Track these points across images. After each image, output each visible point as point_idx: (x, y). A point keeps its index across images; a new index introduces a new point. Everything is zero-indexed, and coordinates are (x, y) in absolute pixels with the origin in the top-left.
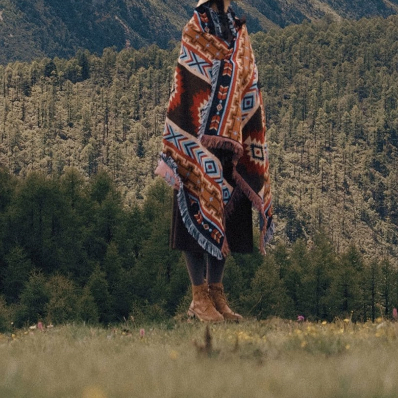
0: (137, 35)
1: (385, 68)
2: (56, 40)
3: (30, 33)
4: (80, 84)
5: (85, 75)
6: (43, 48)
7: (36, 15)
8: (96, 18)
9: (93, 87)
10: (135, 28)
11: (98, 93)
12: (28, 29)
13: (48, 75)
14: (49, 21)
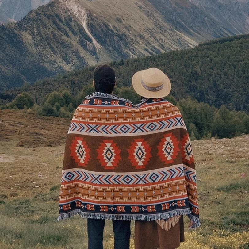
0: (133, 54)
1: (191, 60)
2: (115, 56)
3: (109, 55)
4: (122, 66)
5: (123, 64)
6: (112, 58)
7: (110, 51)
8: (123, 51)
9: (125, 67)
10: (133, 53)
11: (126, 68)
12: (108, 54)
13: (114, 64)
14: (113, 52)
